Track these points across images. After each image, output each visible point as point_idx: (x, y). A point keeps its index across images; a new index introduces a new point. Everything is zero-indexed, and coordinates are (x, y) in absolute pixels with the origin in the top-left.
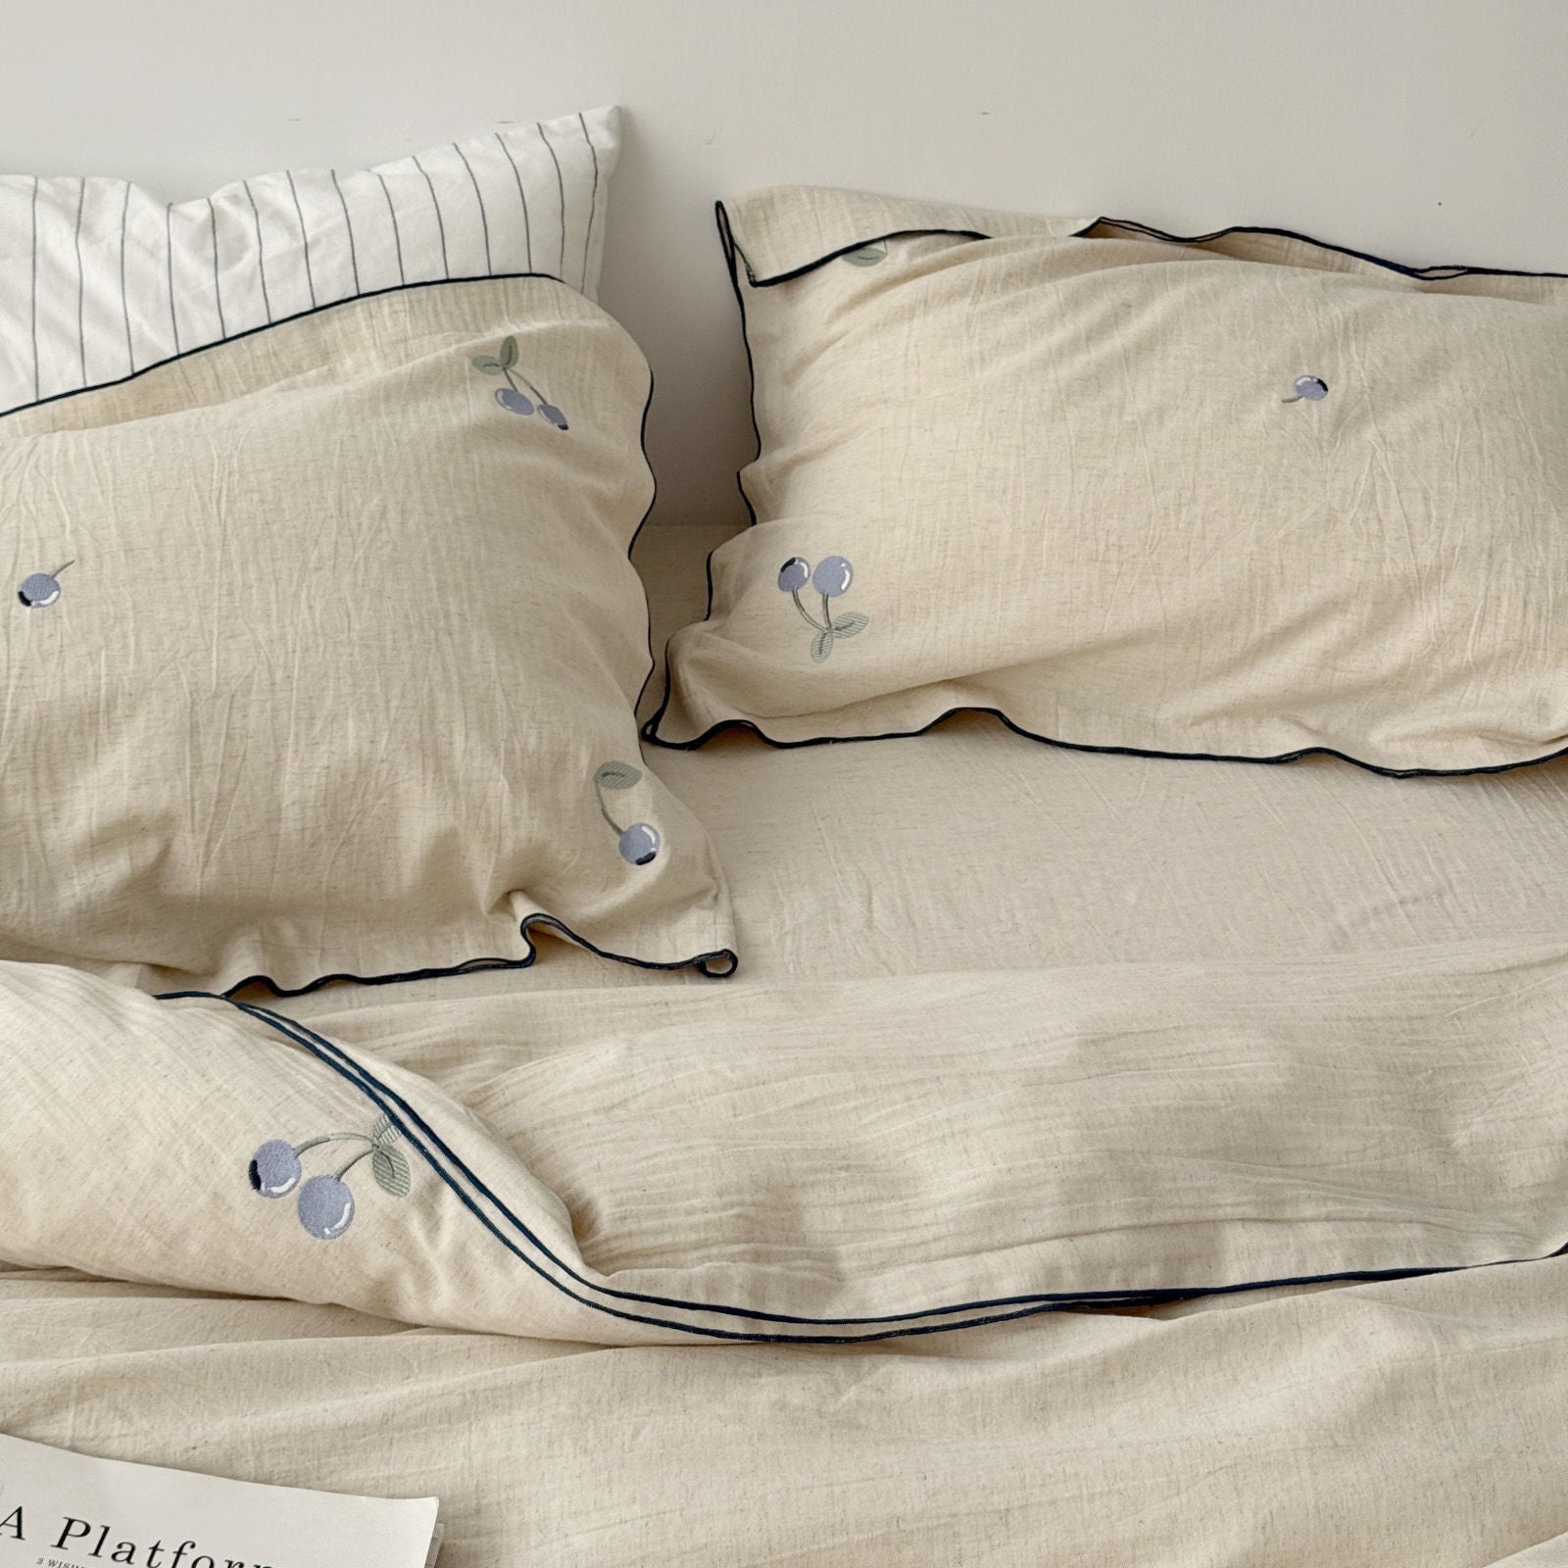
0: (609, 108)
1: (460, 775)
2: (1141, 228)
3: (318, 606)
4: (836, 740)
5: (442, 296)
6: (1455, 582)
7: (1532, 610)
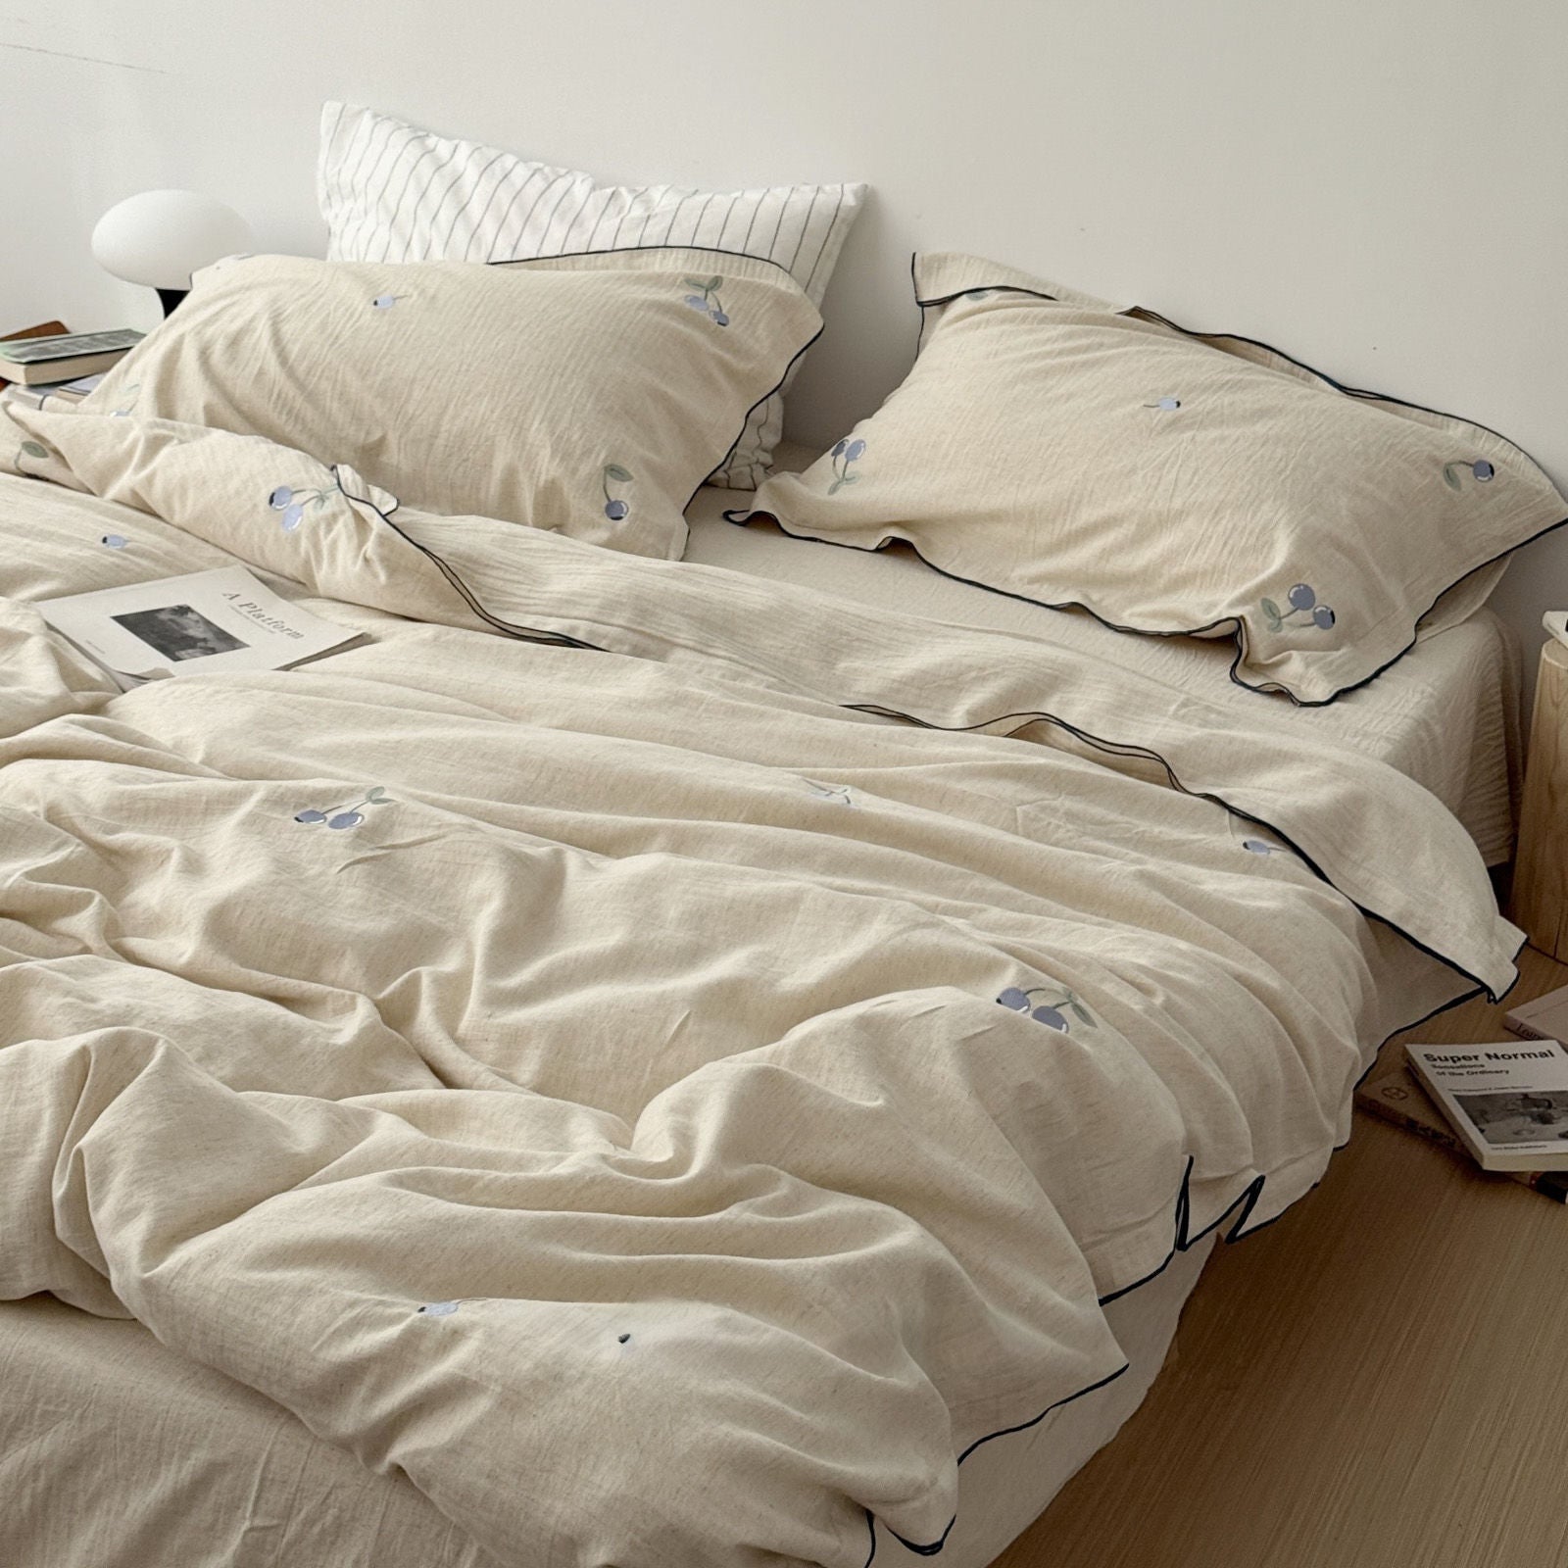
0: (859, 184)
1: (530, 440)
2: (1162, 320)
3: (502, 344)
4: (821, 541)
5: (708, 257)
6: (1190, 523)
7: (1228, 548)
